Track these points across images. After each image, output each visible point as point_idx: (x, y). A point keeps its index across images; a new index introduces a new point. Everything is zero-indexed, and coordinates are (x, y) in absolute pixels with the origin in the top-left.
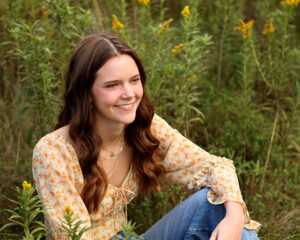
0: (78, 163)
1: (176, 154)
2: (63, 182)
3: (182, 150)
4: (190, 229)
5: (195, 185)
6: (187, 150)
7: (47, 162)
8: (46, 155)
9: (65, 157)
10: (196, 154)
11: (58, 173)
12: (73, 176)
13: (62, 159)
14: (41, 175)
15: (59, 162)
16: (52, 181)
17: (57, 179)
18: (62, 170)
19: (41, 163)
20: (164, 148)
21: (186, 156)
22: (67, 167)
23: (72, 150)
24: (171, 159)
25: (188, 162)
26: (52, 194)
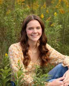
0: (22, 52)
1: (53, 55)
2: (17, 57)
3: (55, 54)
4: (56, 76)
5: (58, 62)
6: (57, 54)
7: (13, 51)
8: (13, 49)
9: (18, 50)
10: (59, 55)
11: (16, 54)
12: (20, 56)
13: (17, 51)
14: (11, 55)
15: (16, 51)
16: (14, 56)
17: (16, 56)
18: (17, 53)
19: (11, 51)
20: (49, 53)
21: (56, 55)
22: (19, 53)
23: (21, 48)
24: (51, 56)
25: (57, 57)
26: (14, 60)
